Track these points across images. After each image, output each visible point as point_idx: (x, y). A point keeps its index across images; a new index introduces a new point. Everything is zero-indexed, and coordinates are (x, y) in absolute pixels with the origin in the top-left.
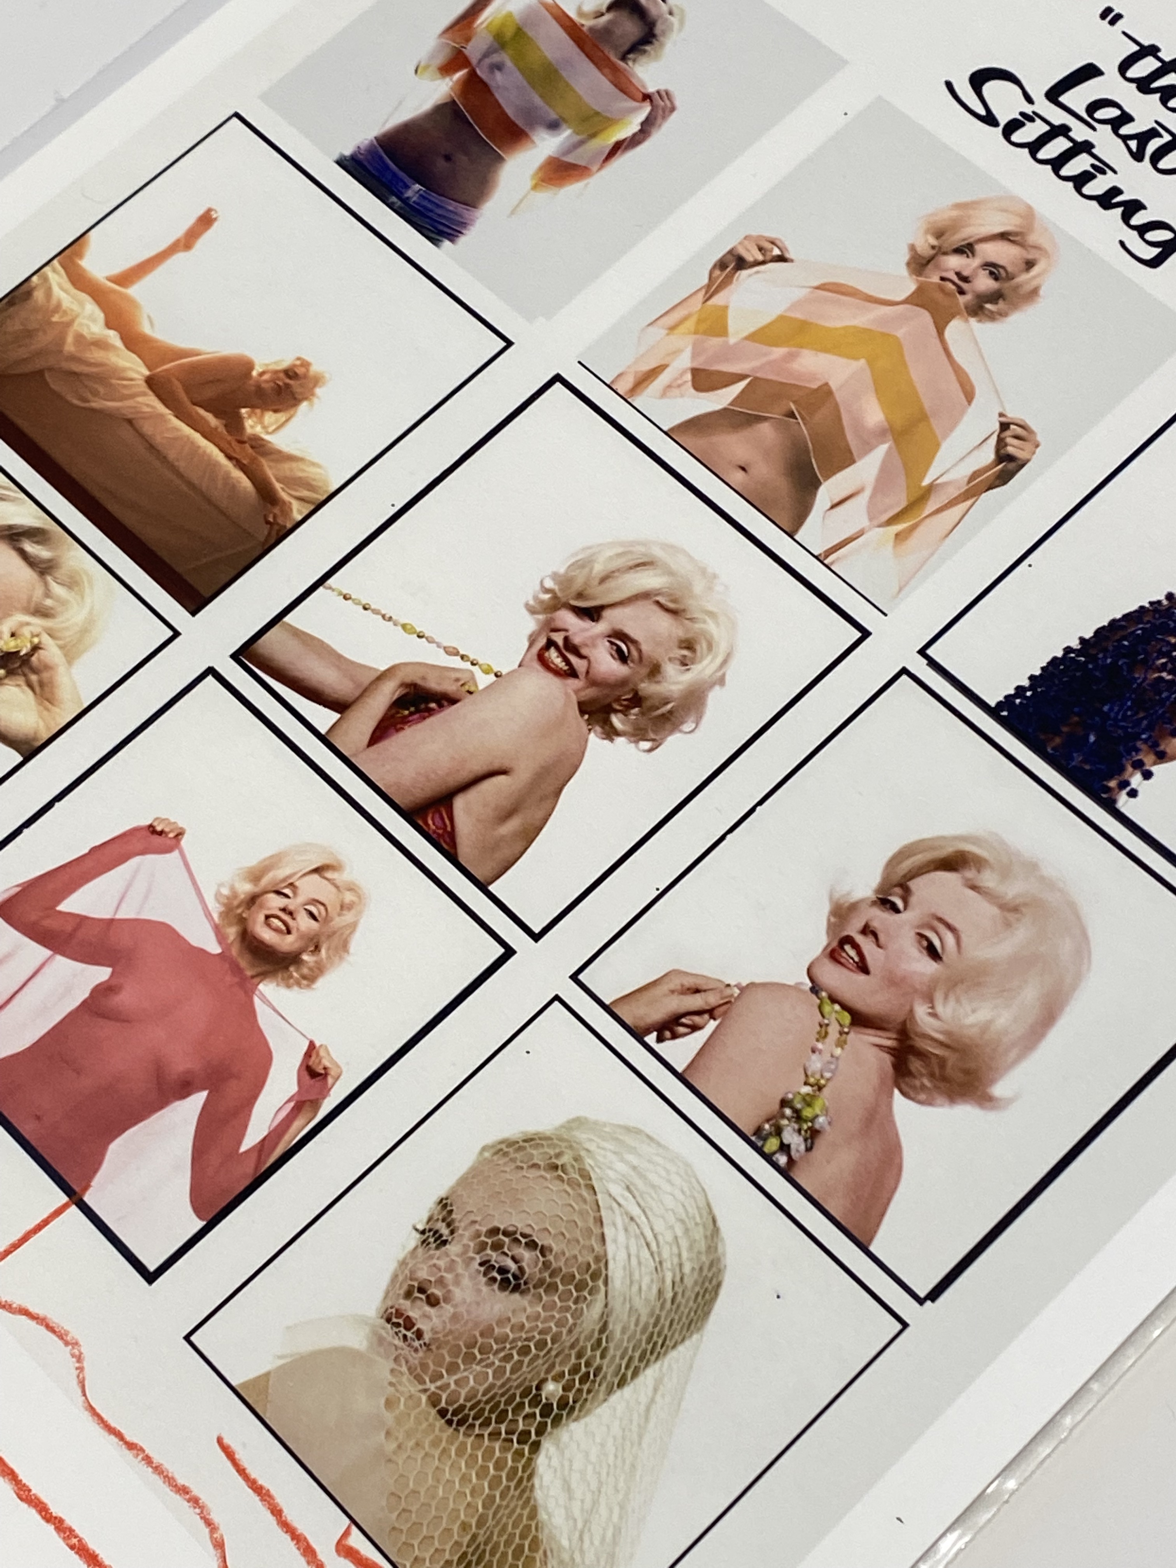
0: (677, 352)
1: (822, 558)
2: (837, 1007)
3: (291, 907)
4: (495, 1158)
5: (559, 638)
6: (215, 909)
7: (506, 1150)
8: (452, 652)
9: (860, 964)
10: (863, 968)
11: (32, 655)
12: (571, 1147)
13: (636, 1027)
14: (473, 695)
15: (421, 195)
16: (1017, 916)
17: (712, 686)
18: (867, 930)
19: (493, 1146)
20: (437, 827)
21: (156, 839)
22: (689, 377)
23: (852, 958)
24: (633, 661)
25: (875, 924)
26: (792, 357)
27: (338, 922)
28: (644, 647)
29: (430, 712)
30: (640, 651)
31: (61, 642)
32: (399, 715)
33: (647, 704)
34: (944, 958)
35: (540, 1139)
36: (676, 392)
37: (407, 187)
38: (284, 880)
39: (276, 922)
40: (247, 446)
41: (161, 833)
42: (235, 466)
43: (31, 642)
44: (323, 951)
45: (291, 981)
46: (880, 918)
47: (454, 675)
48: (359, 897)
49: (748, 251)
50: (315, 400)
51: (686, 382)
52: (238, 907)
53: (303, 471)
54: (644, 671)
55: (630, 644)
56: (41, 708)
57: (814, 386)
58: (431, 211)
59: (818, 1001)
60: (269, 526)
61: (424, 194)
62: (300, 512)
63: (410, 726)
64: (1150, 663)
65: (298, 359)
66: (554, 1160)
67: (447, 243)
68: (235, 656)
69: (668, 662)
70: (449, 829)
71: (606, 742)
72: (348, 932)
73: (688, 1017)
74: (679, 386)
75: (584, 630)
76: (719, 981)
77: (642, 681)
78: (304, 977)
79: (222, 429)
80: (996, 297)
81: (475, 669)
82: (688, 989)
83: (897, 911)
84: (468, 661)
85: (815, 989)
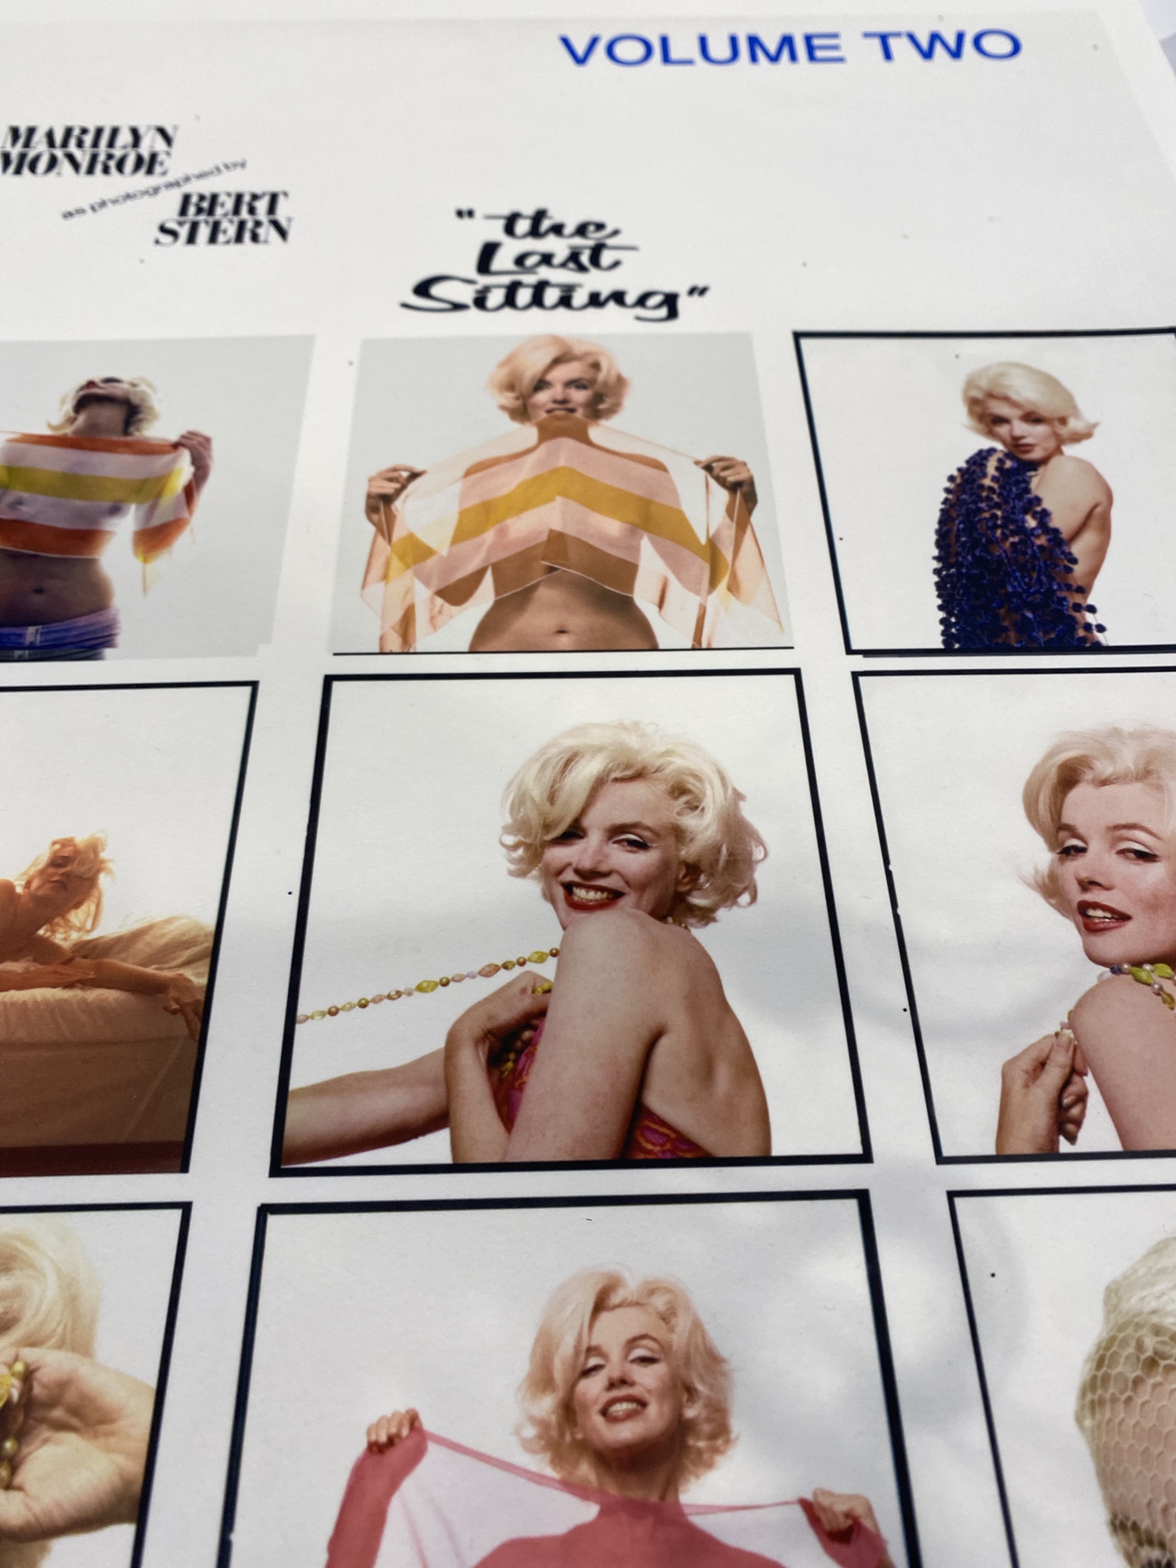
0: (409, 591)
1: (697, 646)
2: (1148, 967)
3: (616, 1374)
4: (1098, 1416)
5: (569, 876)
6: (540, 1463)
7: (1096, 1397)
8: (490, 971)
9: (1116, 917)
10: (1122, 918)
11: (31, 1389)
12: (1138, 1326)
13: (1040, 1149)
14: (553, 992)
15: (42, 634)
16: (1155, 776)
17: (736, 806)
18: (1087, 885)
19: (1082, 1407)
20: (661, 1145)
21: (394, 1456)
22: (439, 601)
23: (1105, 918)
24: (653, 841)
25: (1084, 875)
26: (502, 533)
27: (678, 1338)
28: (648, 821)
29: (531, 1044)
30: (648, 828)
31: (52, 1341)
32: (506, 1073)
33: (705, 865)
34: (1157, 853)
35: (1107, 1349)
36: (440, 619)
37: (21, 636)
38: (577, 1353)
39: (620, 1408)
40: (78, 959)
41: (391, 1441)
42: (82, 989)
43: (13, 1375)
44: (700, 1387)
45: (706, 1456)
46: (1078, 867)
47: (516, 989)
48: (669, 1290)
49: (382, 487)
50: (110, 865)
51: (442, 606)
52: (562, 1434)
53: (163, 935)
54: (671, 841)
55: (633, 830)
56: (101, 1441)
57: (544, 537)
58: (65, 638)
59: (1130, 977)
60: (179, 1015)
61: (44, 630)
62: (199, 975)
63: (527, 1074)
64: (994, 539)
65: (54, 843)
66: (1143, 1357)
67: (107, 652)
68: (277, 1170)
69: (681, 818)
70: (673, 1135)
71: (712, 926)
72: (699, 1339)
73: (1065, 1095)
74: (440, 612)
75: (584, 851)
76: (1046, 1038)
77: (678, 850)
78: (713, 1437)
79: (34, 967)
80: (599, 398)
81: (529, 967)
82: (1035, 1070)
83: (1083, 850)
84: (514, 965)
85: (1116, 970)
